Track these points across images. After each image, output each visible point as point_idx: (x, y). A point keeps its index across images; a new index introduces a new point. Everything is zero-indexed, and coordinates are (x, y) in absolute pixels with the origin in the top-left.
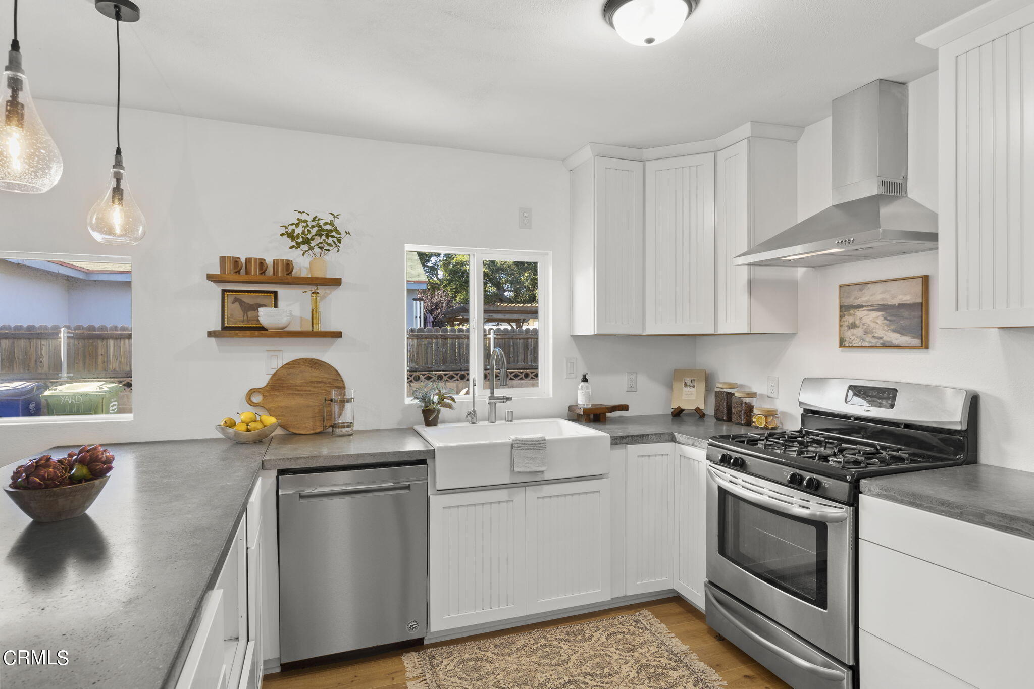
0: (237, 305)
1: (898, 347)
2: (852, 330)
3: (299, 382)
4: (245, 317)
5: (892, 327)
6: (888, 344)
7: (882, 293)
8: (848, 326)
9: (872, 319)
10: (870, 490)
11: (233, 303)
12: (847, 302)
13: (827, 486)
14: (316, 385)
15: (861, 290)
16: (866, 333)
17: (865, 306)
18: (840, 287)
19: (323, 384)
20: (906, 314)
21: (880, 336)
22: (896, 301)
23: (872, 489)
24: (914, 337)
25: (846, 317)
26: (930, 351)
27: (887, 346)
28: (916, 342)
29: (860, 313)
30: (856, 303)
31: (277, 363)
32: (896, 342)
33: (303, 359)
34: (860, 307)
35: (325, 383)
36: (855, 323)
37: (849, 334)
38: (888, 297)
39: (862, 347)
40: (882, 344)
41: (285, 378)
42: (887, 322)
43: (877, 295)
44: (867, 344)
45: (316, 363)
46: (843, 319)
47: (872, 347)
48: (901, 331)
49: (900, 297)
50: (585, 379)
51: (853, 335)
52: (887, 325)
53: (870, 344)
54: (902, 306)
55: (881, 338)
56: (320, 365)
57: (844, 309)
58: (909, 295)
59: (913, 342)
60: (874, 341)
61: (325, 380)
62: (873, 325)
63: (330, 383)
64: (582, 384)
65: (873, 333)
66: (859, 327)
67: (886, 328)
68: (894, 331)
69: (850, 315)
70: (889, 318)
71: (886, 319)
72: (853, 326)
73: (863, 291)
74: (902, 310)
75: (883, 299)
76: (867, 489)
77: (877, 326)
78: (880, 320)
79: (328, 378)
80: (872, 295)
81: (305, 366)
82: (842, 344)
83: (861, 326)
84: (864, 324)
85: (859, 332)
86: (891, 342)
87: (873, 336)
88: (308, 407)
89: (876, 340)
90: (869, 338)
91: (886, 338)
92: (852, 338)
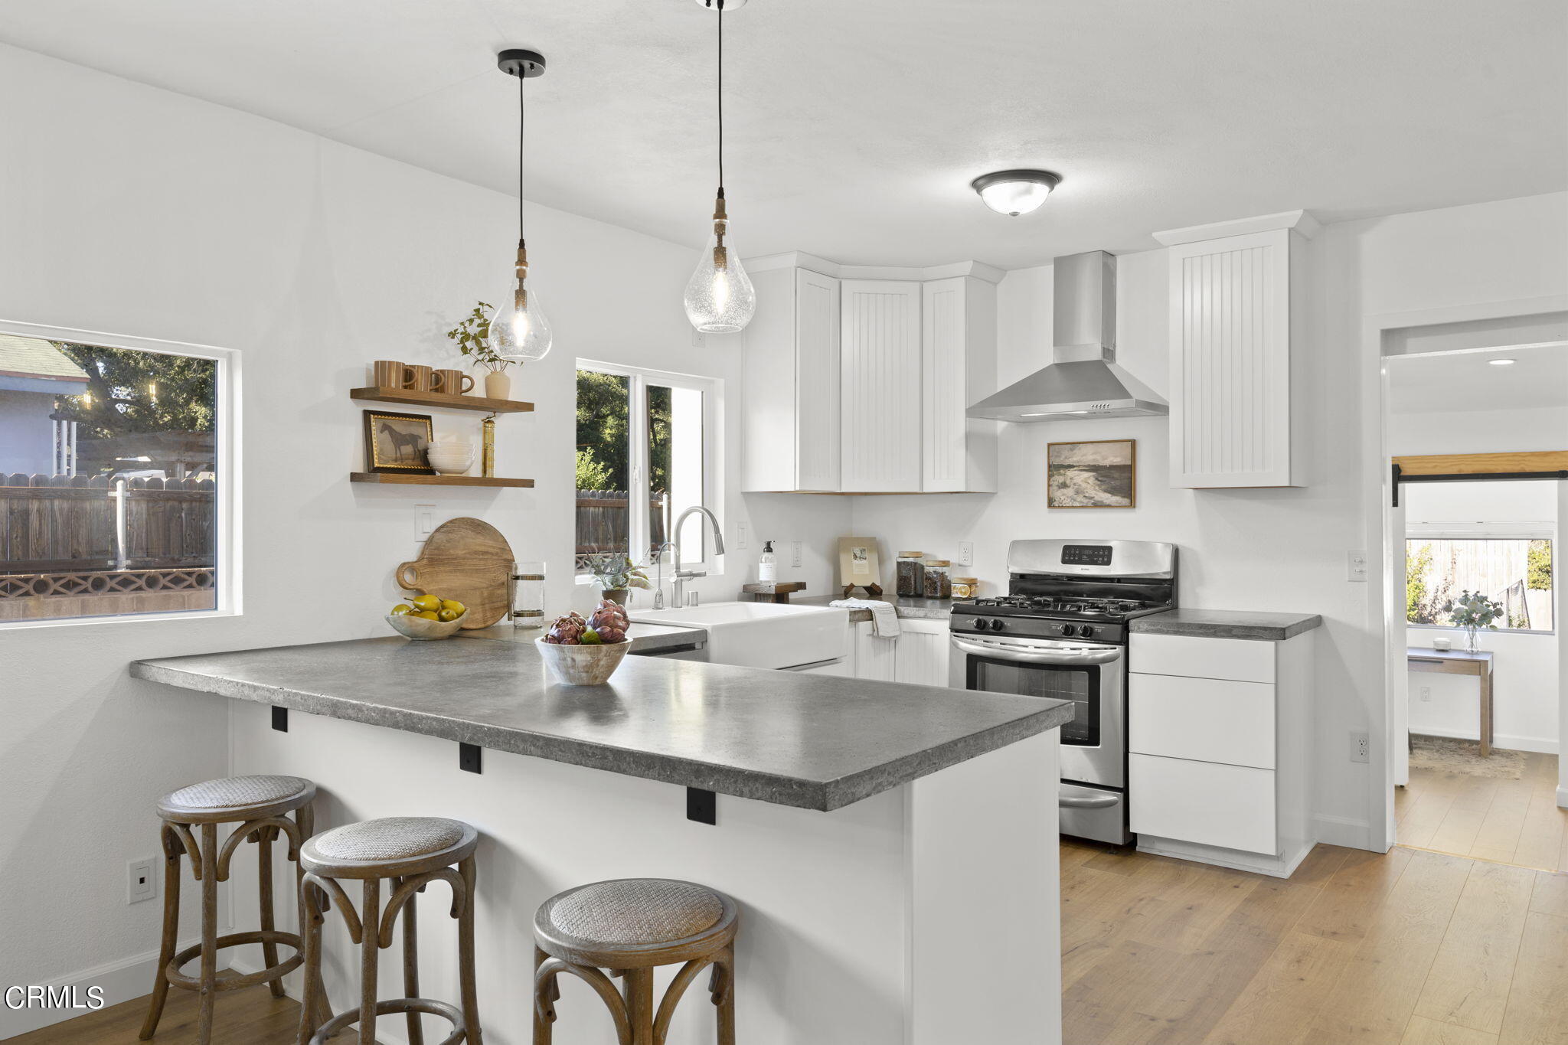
0: (386, 434)
1: (1109, 506)
2: (1062, 490)
3: (460, 553)
4: (398, 455)
5: (1103, 487)
6: (1099, 504)
7: (1092, 454)
8: (1057, 486)
9: (1083, 479)
10: (1139, 628)
11: (382, 432)
12: (1056, 461)
13: (1099, 631)
14: (481, 557)
15: (1072, 450)
16: (1077, 493)
17: (1077, 466)
18: (1049, 445)
19: (489, 556)
20: (1116, 475)
21: (1092, 496)
22: (1107, 463)
23: (1141, 626)
24: (1124, 497)
25: (1056, 477)
26: (1137, 509)
27: (1098, 505)
28: (1126, 501)
29: (1070, 473)
30: (1067, 462)
31: (431, 526)
32: (1107, 502)
33: (463, 518)
34: (1071, 466)
35: (492, 554)
36: (1065, 483)
37: (1060, 495)
38: (1099, 458)
39: (1073, 507)
40: (1092, 504)
41: (444, 546)
42: (1099, 483)
43: (1089, 456)
44: (1078, 504)
45: (479, 525)
46: (1053, 479)
47: (1083, 507)
48: (1112, 491)
49: (1112, 459)
50: (769, 549)
51: (1063, 495)
52: (1098, 485)
53: (1081, 504)
54: (1112, 467)
55: (1093, 498)
56: (484, 528)
57: (1053, 469)
58: (1114, 457)
59: (1124, 503)
60: (1085, 501)
61: (491, 550)
62: (1084, 485)
63: (497, 554)
64: (767, 554)
65: (1084, 493)
66: (1069, 487)
67: (1097, 488)
68: (1105, 491)
69: (1060, 474)
70: (1100, 479)
71: (1097, 479)
72: (1064, 485)
73: (1074, 451)
74: (1112, 471)
75: (1094, 460)
76: (1136, 628)
77: (1089, 486)
78: (1092, 481)
79: (494, 548)
80: (1082, 456)
81: (467, 529)
82: (1051, 503)
83: (1072, 485)
84: (1075, 484)
85: (1070, 492)
86: (1102, 502)
87: (1085, 496)
88: (475, 589)
89: (1088, 500)
90: (1080, 498)
91: (1097, 498)
92: (1062, 498)
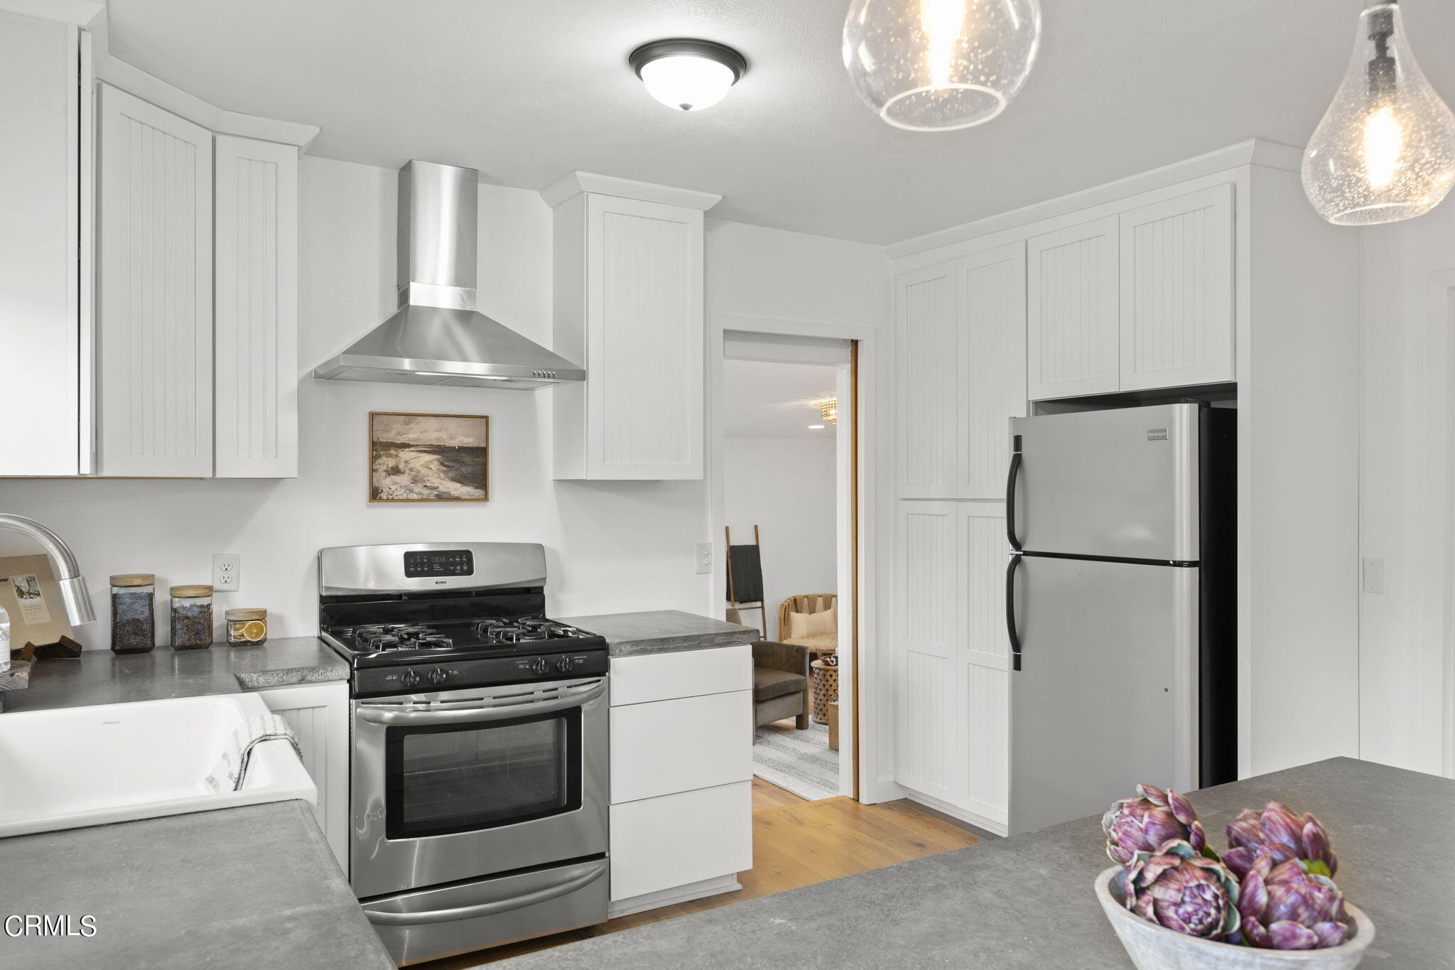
1: (457, 499)
2: (393, 477)
5: (450, 475)
6: (446, 496)
7: (436, 431)
8: (386, 471)
9: (425, 463)
12: (384, 437)
15: (407, 423)
16: (415, 481)
17: (413, 446)
18: (373, 416)
20: (468, 459)
21: (435, 485)
22: (456, 443)
24: (477, 488)
25: (384, 459)
26: (488, 503)
27: (443, 498)
28: (479, 493)
29: (405, 455)
30: (400, 440)
32: (455, 493)
34: (405, 446)
36: (397, 467)
37: (387, 483)
38: (445, 436)
39: (408, 500)
40: (436, 496)
42: (445, 469)
43: (432, 433)
44: (415, 497)
46: (379, 461)
47: (422, 500)
48: (462, 480)
49: (461, 438)
51: (395, 483)
52: (443, 472)
53: (421, 497)
54: (462, 450)
55: (435, 488)
57: (378, 448)
58: (463, 437)
59: (476, 494)
60: (426, 492)
62: (424, 471)
65: (424, 481)
66: (404, 473)
67: (442, 475)
68: (454, 480)
69: (390, 456)
70: (446, 463)
71: (442, 464)
72: (396, 471)
73: (410, 426)
74: (463, 455)
75: (438, 439)
77: (431, 473)
78: (435, 466)
80: (422, 433)
82: (375, 494)
83: (407, 472)
84: (411, 470)
85: (404, 480)
86: (448, 493)
87: (425, 486)
89: (429, 491)
90: (418, 488)
91: (442, 489)
92: (393, 488)
